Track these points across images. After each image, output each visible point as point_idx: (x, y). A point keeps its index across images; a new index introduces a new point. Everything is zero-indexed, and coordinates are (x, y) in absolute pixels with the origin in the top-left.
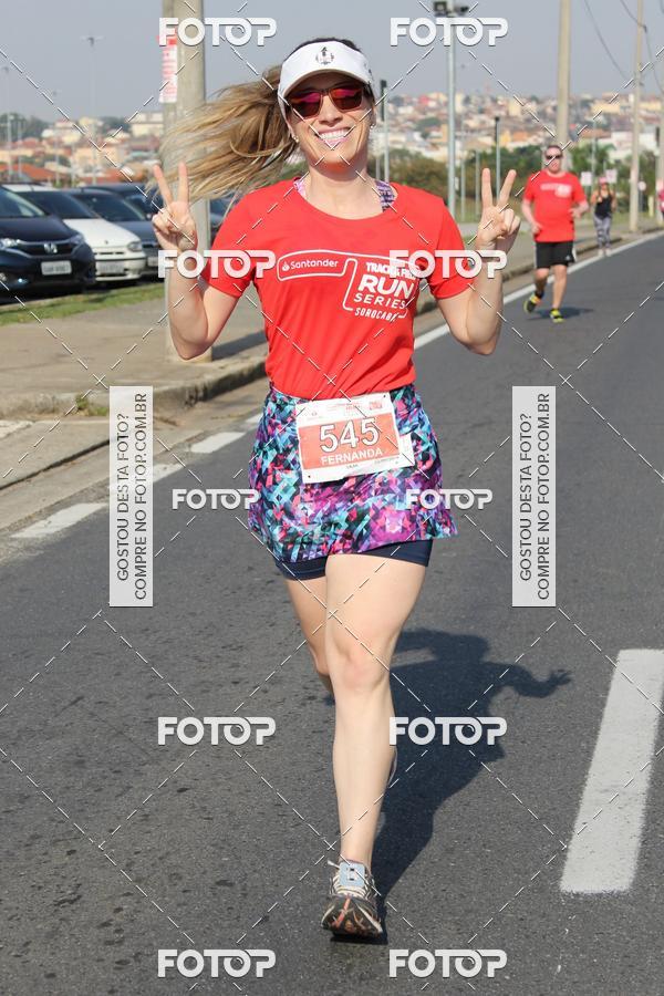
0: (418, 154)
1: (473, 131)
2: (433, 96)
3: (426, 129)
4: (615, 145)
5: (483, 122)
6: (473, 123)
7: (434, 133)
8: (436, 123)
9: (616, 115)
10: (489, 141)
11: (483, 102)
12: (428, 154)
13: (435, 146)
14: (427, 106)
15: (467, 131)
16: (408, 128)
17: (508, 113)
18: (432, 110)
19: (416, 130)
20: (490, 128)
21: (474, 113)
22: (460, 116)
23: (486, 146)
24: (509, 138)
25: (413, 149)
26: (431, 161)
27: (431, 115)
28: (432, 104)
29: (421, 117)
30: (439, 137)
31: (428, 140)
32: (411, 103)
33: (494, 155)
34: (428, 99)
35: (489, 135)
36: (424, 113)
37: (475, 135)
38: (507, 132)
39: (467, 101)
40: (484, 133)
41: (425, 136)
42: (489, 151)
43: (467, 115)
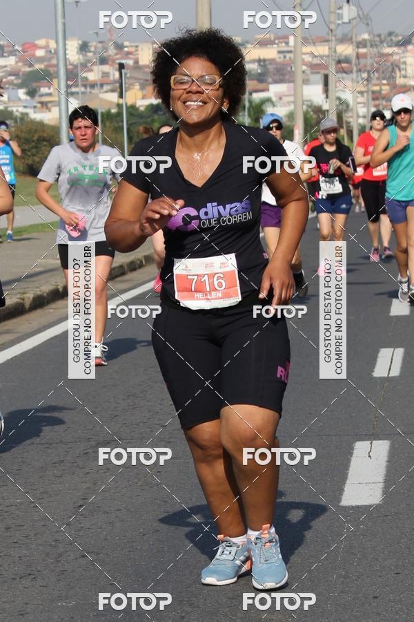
0: (25, 115)
1: (93, 86)
2: (41, 42)
3: (35, 85)
4: (274, 99)
5: (106, 75)
6: (92, 76)
7: (44, 90)
8: (46, 76)
9: (272, 61)
10: (113, 97)
11: (106, 49)
12: (36, 116)
13: (45, 105)
14: (34, 55)
15: (85, 86)
16: (11, 83)
17: (136, 62)
18: (40, 60)
19: (20, 86)
20: (115, 82)
21: (94, 64)
22: (76, 67)
23: (110, 103)
24: (140, 94)
25: (17, 110)
26: (41, 124)
27: (38, 66)
28: (40, 53)
29: (28, 69)
30: (50, 95)
31: (37, 99)
32: (12, 53)
33: (119, 114)
34: (36, 47)
35: (113, 91)
36: (31, 65)
37: (96, 91)
38: (137, 87)
39: (84, 48)
40: (106, 88)
41: (32, 93)
42: (114, 111)
43: (85, 66)
